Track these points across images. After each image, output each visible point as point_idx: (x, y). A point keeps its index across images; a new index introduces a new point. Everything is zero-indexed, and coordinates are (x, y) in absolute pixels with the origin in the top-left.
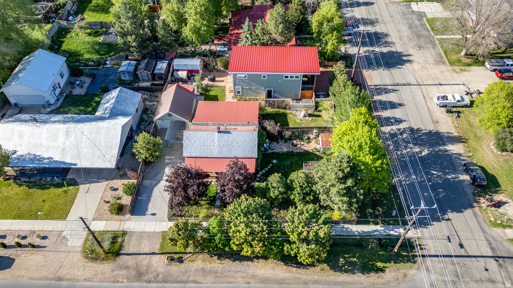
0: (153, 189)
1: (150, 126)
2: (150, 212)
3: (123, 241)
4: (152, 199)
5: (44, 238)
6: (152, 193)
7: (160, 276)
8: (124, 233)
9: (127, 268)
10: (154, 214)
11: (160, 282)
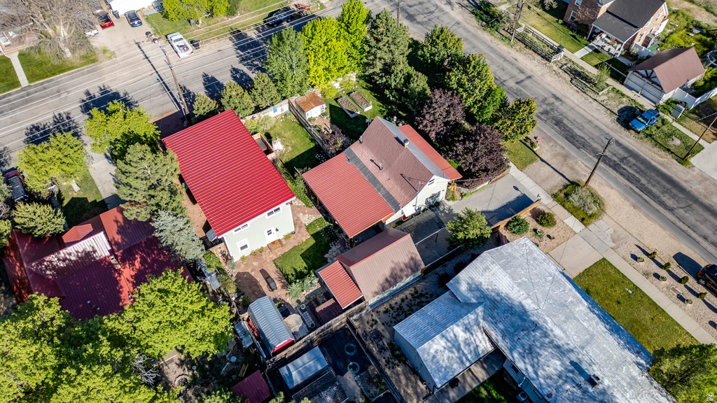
0: (495, 211)
1: (424, 293)
2: (518, 194)
3: (561, 191)
4: (504, 203)
5: (635, 257)
6: (500, 208)
7: (551, 144)
8: (555, 196)
9: (572, 168)
10: (516, 188)
11: (554, 141)
